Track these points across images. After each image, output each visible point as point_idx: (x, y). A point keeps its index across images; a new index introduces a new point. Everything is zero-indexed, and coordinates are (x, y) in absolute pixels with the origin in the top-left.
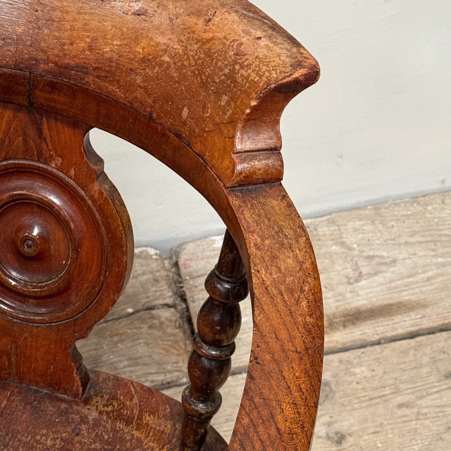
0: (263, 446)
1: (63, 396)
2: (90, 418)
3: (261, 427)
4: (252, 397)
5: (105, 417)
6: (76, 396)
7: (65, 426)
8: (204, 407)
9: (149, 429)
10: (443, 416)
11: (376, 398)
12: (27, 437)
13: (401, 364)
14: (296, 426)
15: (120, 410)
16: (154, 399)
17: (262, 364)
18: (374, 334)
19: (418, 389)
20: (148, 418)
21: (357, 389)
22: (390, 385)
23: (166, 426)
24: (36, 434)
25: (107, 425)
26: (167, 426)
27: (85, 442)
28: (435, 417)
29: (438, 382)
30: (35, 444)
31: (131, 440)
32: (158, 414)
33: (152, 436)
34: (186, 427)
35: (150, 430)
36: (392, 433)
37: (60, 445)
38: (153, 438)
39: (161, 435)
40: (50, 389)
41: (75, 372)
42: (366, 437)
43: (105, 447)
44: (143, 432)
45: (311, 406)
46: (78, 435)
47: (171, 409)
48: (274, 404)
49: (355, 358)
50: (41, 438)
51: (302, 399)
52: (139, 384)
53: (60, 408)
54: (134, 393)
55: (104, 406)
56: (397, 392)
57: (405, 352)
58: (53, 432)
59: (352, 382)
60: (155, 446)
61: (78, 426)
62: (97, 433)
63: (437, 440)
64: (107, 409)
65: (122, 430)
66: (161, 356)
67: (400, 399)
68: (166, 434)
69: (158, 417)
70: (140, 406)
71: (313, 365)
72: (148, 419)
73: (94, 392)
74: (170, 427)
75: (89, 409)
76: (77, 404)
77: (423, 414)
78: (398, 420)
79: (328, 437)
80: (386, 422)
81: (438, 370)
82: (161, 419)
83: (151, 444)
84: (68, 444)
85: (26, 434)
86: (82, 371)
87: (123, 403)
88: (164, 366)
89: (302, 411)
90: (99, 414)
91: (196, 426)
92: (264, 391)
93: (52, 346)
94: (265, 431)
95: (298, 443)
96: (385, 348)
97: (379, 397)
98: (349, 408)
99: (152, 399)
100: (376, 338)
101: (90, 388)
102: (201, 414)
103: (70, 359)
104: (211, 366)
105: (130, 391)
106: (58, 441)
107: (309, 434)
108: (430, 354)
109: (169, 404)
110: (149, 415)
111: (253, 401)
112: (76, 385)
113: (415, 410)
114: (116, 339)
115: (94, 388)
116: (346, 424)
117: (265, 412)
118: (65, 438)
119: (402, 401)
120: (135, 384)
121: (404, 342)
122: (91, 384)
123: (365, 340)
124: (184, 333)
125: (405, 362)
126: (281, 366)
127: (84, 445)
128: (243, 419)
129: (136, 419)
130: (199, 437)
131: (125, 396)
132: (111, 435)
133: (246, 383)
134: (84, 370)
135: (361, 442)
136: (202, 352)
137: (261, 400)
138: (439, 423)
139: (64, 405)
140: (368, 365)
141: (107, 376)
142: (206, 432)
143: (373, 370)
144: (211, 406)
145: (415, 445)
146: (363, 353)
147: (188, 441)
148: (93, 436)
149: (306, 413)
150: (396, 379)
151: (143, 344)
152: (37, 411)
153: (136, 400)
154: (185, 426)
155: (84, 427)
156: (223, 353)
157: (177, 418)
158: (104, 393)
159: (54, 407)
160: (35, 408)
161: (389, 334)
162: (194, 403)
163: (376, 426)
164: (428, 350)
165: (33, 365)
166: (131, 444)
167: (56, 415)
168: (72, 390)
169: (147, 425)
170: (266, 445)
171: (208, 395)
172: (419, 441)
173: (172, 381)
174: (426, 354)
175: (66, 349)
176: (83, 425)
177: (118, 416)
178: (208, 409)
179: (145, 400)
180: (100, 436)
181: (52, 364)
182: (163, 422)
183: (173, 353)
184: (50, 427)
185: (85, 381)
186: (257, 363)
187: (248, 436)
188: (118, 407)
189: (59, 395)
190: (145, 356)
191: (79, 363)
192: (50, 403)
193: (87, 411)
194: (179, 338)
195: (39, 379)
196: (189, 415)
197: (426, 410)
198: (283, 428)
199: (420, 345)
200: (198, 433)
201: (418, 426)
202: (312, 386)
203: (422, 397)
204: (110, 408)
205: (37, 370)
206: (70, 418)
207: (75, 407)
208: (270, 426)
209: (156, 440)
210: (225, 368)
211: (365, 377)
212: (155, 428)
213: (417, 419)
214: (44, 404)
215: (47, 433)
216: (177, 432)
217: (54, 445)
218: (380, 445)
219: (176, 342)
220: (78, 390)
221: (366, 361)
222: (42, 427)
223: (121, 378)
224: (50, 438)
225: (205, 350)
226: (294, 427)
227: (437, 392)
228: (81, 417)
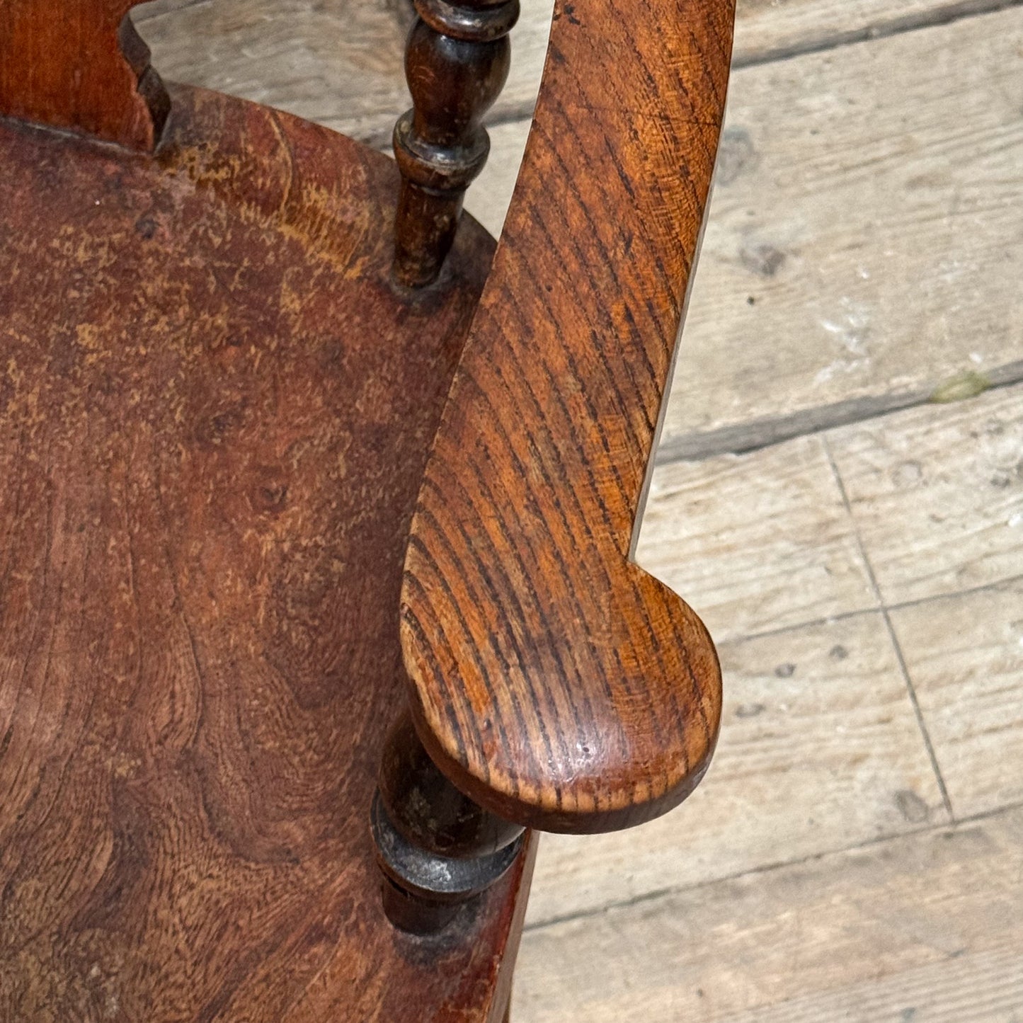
0: (589, 219)
1: (109, 145)
2: (177, 197)
3: (583, 175)
4: (560, 104)
5: (212, 194)
6: (140, 144)
7: (117, 217)
8: (447, 161)
9: (318, 219)
10: (1013, 204)
11: (858, 166)
12: (29, 242)
13: (919, 84)
14: (670, 171)
15: (247, 176)
16: (328, 151)
17: (583, 21)
18: (853, 15)
19: (956, 142)
20: (314, 195)
21: (812, 147)
22: (892, 135)
23: (359, 214)
24: (50, 236)
25: (218, 212)
26: (362, 215)
27: (167, 254)
28: (993, 208)
29: (1004, 125)
30: (49, 259)
31: (276, 247)
32: (339, 187)
33: (326, 238)
34: (407, 210)
35: (321, 224)
36: (893, 247)
37: (109, 260)
38: (328, 241)
39: (348, 235)
40: (77, 128)
41: (134, 86)
42: (833, 258)
43: (217, 264)
44: (304, 227)
45: (705, 123)
46: (149, 236)
47: (370, 172)
48: (615, 119)
49: (807, 74)
50: (62, 245)
51: (684, 106)
52: (292, 116)
53: (102, 173)
54: (278, 137)
55: (208, 168)
56: (907, 150)
57: (928, 56)
58: (89, 231)
59: (800, 131)
60: (334, 258)
61: (149, 217)
62: (195, 232)
63: (1000, 260)
64: (217, 176)
65: (255, 223)
66: (346, 76)
67: (914, 167)
68: (358, 231)
69: (340, 193)
70: (295, 167)
71: (711, 23)
72: (315, 197)
73: (183, 136)
74: (368, 215)
75: (172, 176)
76: (143, 163)
77: (967, 201)
78: (909, 216)
79: (744, 259)
80: (879, 222)
81: (1007, 98)
82: (345, 197)
83: (325, 256)
84: (126, 257)
85: (26, 236)
86: (151, 84)
87: (255, 159)
88: (356, 100)
89: (683, 134)
90: (197, 188)
91: (428, 208)
92: (590, 88)
93: (73, 22)
94: (593, 184)
95: (674, 211)
96: (880, 48)
97: (866, 164)
98: (793, 190)
99: (323, 150)
100: (860, 23)
101: (172, 127)
102: (442, 178)
103: (120, 54)
104: (460, 56)
105: (269, 133)
106: (103, 252)
107: (700, 190)
108: (988, 58)
109: (365, 163)
110: (318, 189)
111: (563, 113)
112: (138, 117)
113: (950, 192)
114: (237, 37)
115: (184, 127)
116: (785, 227)
117: (593, 140)
118: (120, 244)
119: (919, 172)
120: (281, 117)
121: (925, 33)
122: (176, 116)
123: (835, 30)
124: (401, 21)
125: (926, 81)
126: (631, 28)
127: (165, 259)
128: (539, 157)
129: (286, 196)
130: (437, 233)
131: (259, 144)
132: (229, 237)
133: (546, 71)
134: (155, 80)
135: (822, 271)
136: (439, 22)
137: (581, 110)
138: (1004, 219)
139: (112, 168)
140: (840, 91)
141: (213, 99)
142: (453, 224)
143: (851, 102)
144: (463, 157)
145: (944, 272)
146: (828, 61)
147: (412, 246)
148: (186, 238)
149: (693, 139)
150: (904, 120)
151: (302, 50)
152: (48, 182)
153: (283, 153)
154: (404, 208)
155: (162, 218)
156: (490, 23)
157: (383, 193)
158: (208, 137)
159: (86, 171)
160: (45, 174)
161: (892, 14)
162: (424, 150)
163: (857, 232)
164: (983, 51)
165: (31, 71)
166: (277, 256)
167: (94, 191)
168: (129, 131)
169: (314, 210)
170: (597, 217)
171: (455, 130)
172: (956, 264)
173: (375, 137)
174: (976, 60)
175: (108, 28)
176: (160, 214)
177: (242, 191)
178: (457, 164)
179: (306, 153)
180: (201, 240)
181: (76, 67)
182: (352, 204)
183: (375, 71)
184: (84, 217)
185: (161, 108)
186: (573, 21)
187: (552, 198)
188: (241, 169)
189: (100, 144)
190: (310, 78)
191: (143, 64)
192: (78, 163)
193: (168, 179)
194: (388, 34)
195: (48, 106)
196: (412, 181)
197: (974, 192)
198: (638, 175)
199: (965, 39)
200: (434, 223)
201: (955, 228)
202: (709, 73)
203: (965, 162)
204: (223, 174)
205: (41, 83)
206: (129, 197)
207: (140, 172)
208: (605, 172)
209: (335, 246)
210: (495, 62)
211: (832, 119)
212: (334, 220)
213: (951, 214)
214: (66, 165)
215: (77, 234)
216: (385, 227)
217: (94, 260)
218: (865, 276)
219: (382, 43)
220: (144, 130)
221: (837, 80)
222: (63, 219)
223: (247, 102)
224: (83, 244)
225: (446, 17)
226: (664, 173)
227: (1001, 148)
228: (153, 193)
